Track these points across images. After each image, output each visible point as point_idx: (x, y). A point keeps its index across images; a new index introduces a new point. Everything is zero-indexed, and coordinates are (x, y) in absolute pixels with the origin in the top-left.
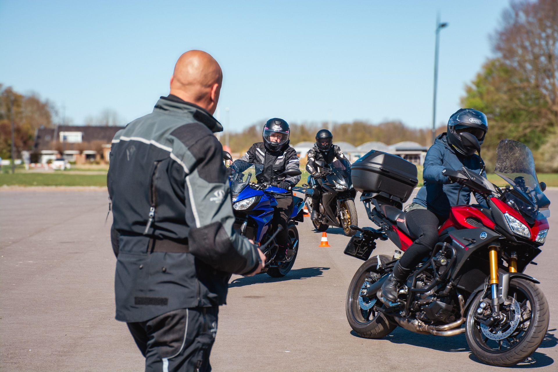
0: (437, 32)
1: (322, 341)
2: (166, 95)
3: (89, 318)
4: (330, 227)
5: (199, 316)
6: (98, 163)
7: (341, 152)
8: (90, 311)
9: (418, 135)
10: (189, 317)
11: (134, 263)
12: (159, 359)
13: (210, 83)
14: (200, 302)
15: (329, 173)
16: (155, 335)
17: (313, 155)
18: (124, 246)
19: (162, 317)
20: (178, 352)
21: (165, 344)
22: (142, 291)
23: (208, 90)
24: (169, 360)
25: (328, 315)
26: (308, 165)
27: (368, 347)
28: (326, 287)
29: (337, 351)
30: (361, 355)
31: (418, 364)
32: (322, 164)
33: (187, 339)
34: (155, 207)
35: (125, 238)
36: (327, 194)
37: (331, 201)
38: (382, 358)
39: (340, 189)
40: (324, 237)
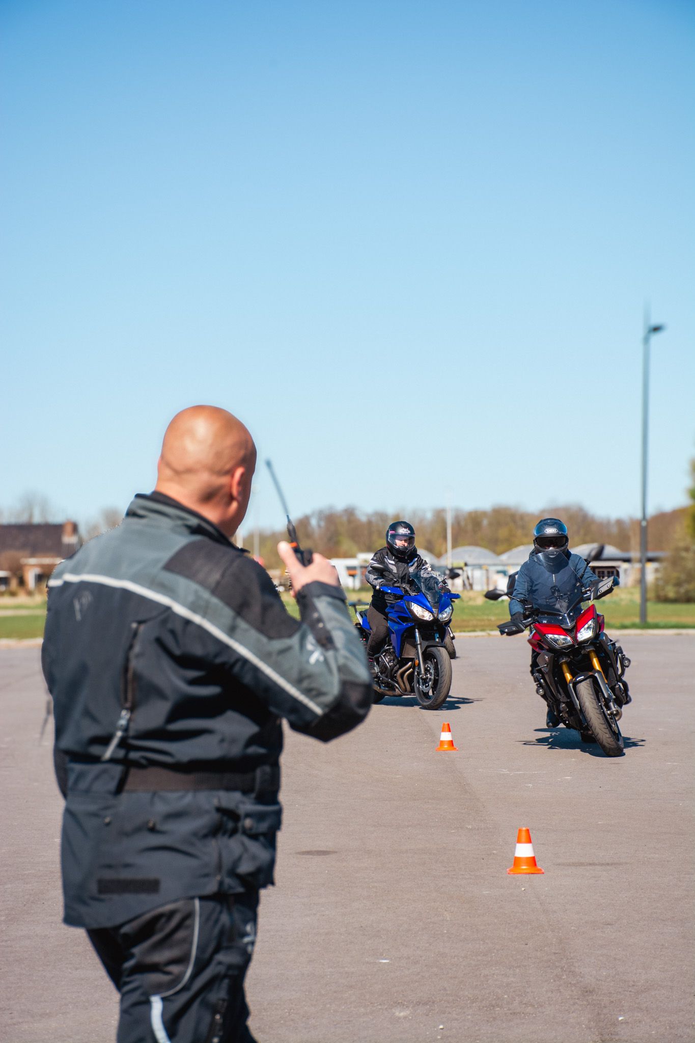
0: (646, 340)
1: (450, 938)
2: (148, 491)
3: (3, 901)
5: (221, 912)
6: (13, 594)
8: (6, 887)
9: (615, 530)
10: (201, 916)
11: (95, 815)
12: (143, 998)
13: (228, 467)
14: (221, 883)
16: (136, 950)
18: (76, 781)
19: (148, 916)
20: (179, 982)
21: (155, 968)
22: (109, 866)
23: (224, 480)
24: (164, 999)
25: (458, 887)
27: (537, 951)
28: (454, 831)
29: (479, 958)
30: (525, 966)
31: (634, 982)
33: (197, 958)
34: (132, 709)
35: (78, 767)
38: (565, 971)
40: (445, 732)
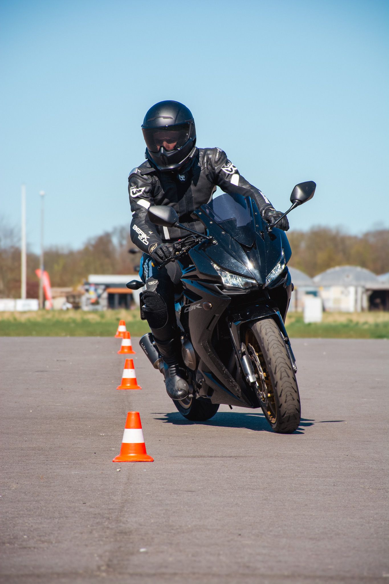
4: (224, 408)
7: (230, 167)
15: (198, 242)
17: (143, 189)
26: (136, 228)
32: (172, 215)
36: (198, 306)
37: (211, 328)
39: (235, 288)
